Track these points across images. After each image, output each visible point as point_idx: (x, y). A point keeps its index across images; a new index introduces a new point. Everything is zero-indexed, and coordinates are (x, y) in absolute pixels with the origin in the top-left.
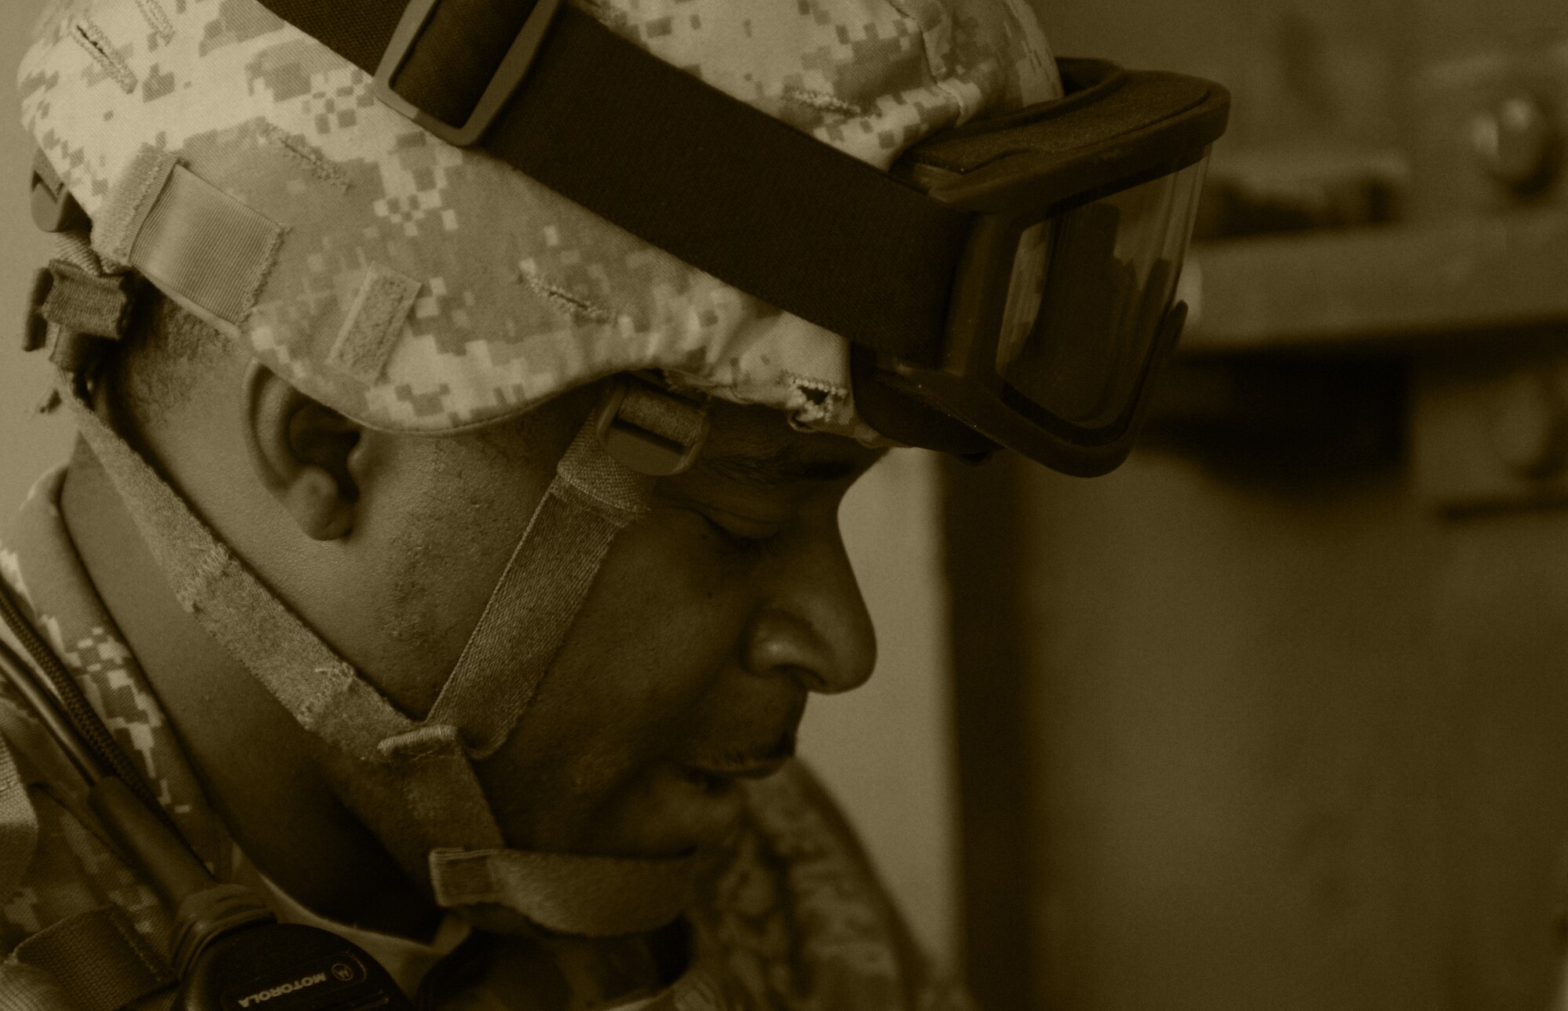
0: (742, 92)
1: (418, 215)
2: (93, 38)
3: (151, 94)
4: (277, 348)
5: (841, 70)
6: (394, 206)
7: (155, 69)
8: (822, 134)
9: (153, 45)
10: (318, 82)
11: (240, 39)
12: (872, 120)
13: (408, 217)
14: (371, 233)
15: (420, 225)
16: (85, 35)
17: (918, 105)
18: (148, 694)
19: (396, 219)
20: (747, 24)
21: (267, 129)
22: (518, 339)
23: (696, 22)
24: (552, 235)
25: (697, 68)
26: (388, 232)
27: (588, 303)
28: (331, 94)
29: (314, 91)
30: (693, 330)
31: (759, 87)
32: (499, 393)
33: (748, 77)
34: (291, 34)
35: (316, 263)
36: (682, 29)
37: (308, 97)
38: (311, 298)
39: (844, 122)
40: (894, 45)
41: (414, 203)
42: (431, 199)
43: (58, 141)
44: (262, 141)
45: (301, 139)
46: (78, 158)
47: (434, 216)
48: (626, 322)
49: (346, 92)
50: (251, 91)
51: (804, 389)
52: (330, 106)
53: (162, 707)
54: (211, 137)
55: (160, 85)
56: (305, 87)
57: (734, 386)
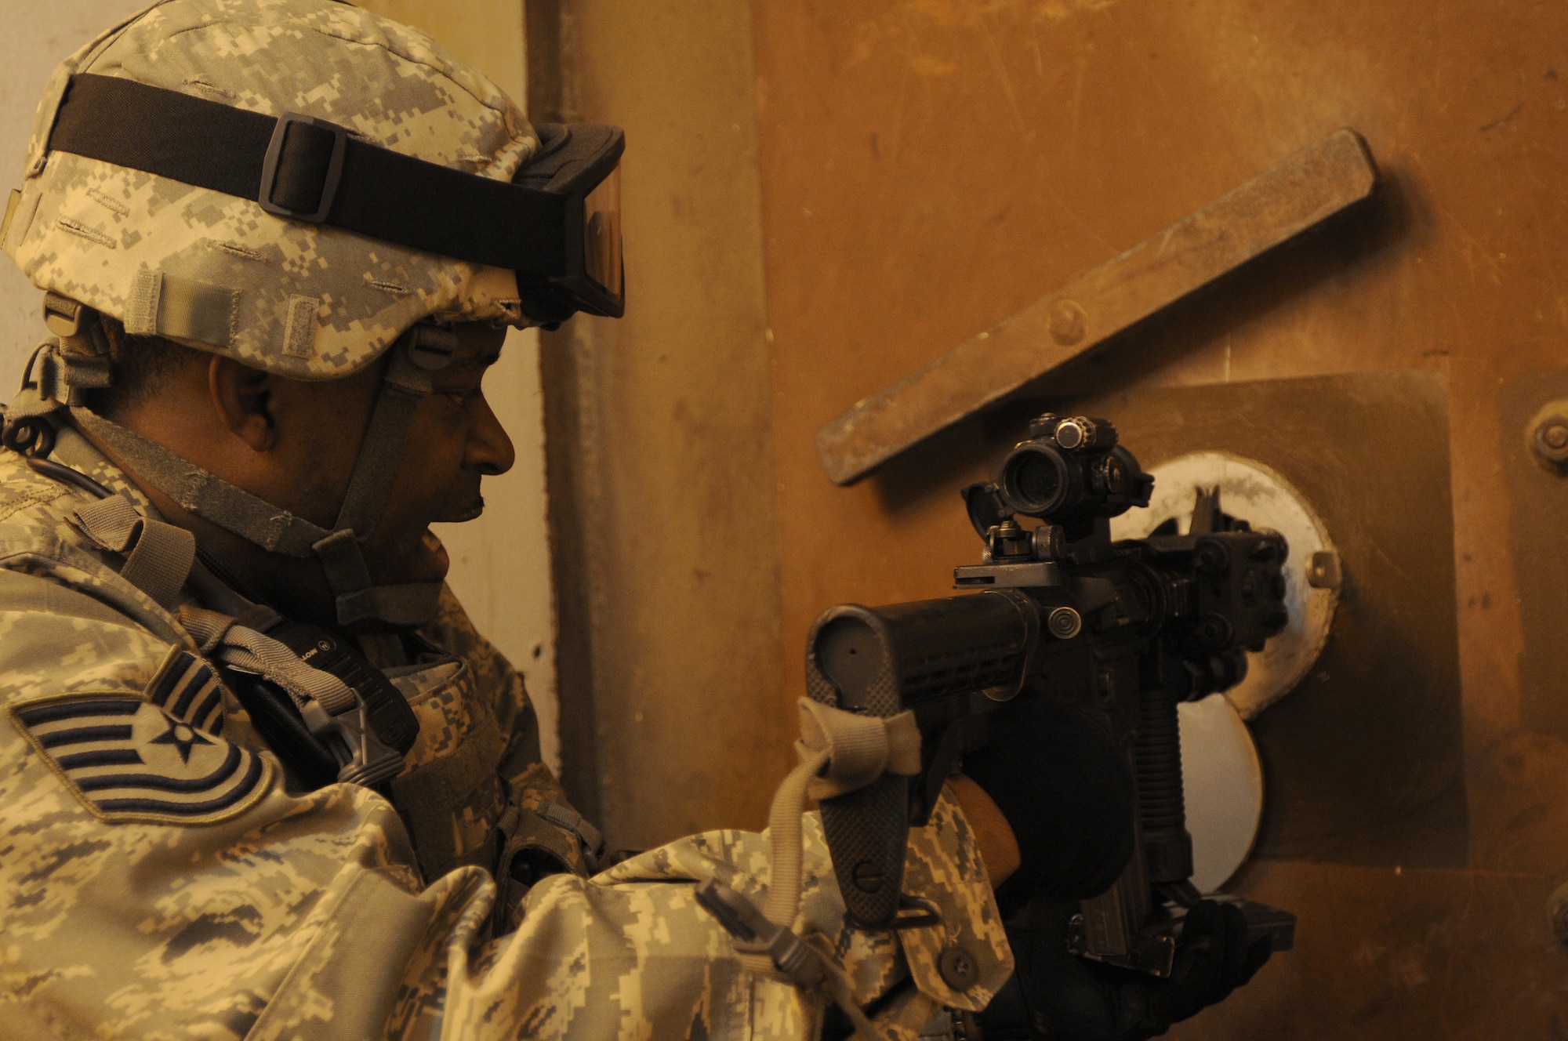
0: (440, 162)
1: (306, 264)
2: (76, 226)
3: (128, 245)
4: (255, 353)
5: (478, 141)
6: (293, 263)
7: (124, 231)
8: (479, 174)
9: (117, 219)
10: (226, 211)
11: (172, 202)
12: (498, 163)
13: (301, 267)
14: (285, 280)
15: (309, 269)
16: (70, 226)
17: (515, 152)
18: (137, 490)
19: (296, 270)
20: (431, 128)
21: (210, 244)
22: (374, 314)
23: (408, 133)
24: (374, 257)
25: (416, 155)
26: (294, 278)
27: (401, 287)
28: (238, 215)
29: (227, 216)
30: (451, 287)
31: (446, 159)
32: (372, 345)
33: (440, 154)
34: (200, 192)
35: (261, 303)
36: (402, 137)
37: (226, 220)
38: (264, 322)
39: (486, 167)
40: (495, 124)
41: (302, 259)
42: (310, 255)
43: (77, 285)
44: (210, 250)
45: (232, 242)
46: (95, 290)
47: (314, 263)
48: (421, 292)
49: (243, 213)
50: (190, 226)
51: (503, 304)
52: (240, 221)
53: (145, 495)
54: (176, 255)
55: (132, 239)
56: (221, 216)
57: (473, 312)
